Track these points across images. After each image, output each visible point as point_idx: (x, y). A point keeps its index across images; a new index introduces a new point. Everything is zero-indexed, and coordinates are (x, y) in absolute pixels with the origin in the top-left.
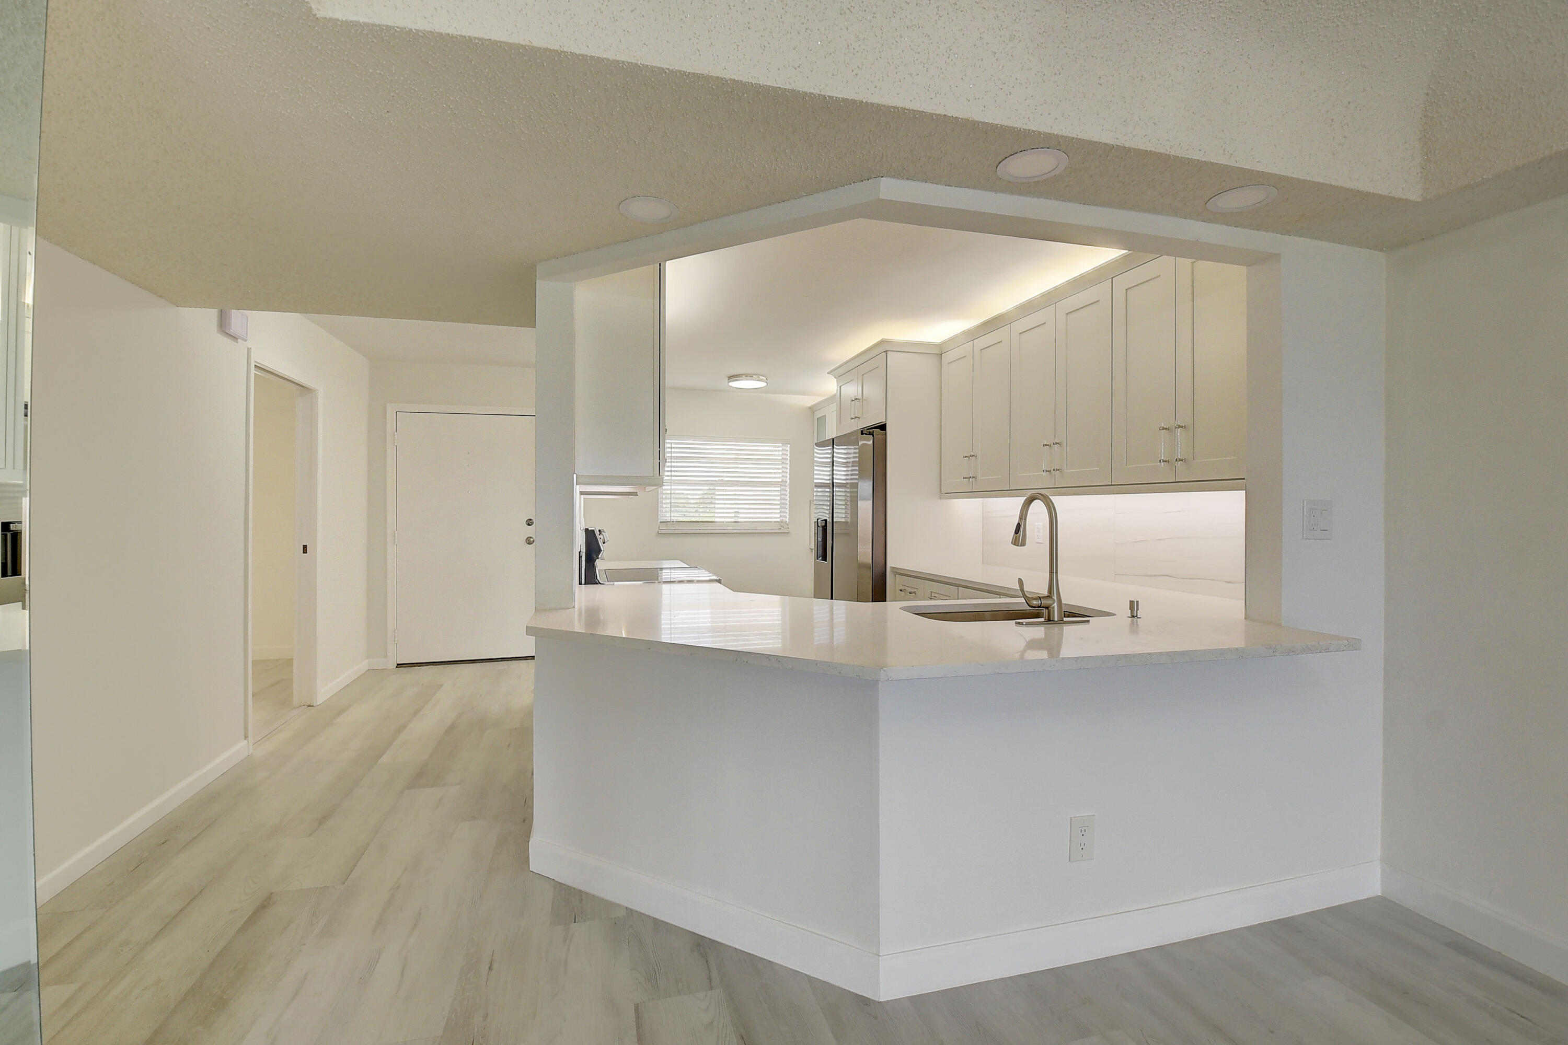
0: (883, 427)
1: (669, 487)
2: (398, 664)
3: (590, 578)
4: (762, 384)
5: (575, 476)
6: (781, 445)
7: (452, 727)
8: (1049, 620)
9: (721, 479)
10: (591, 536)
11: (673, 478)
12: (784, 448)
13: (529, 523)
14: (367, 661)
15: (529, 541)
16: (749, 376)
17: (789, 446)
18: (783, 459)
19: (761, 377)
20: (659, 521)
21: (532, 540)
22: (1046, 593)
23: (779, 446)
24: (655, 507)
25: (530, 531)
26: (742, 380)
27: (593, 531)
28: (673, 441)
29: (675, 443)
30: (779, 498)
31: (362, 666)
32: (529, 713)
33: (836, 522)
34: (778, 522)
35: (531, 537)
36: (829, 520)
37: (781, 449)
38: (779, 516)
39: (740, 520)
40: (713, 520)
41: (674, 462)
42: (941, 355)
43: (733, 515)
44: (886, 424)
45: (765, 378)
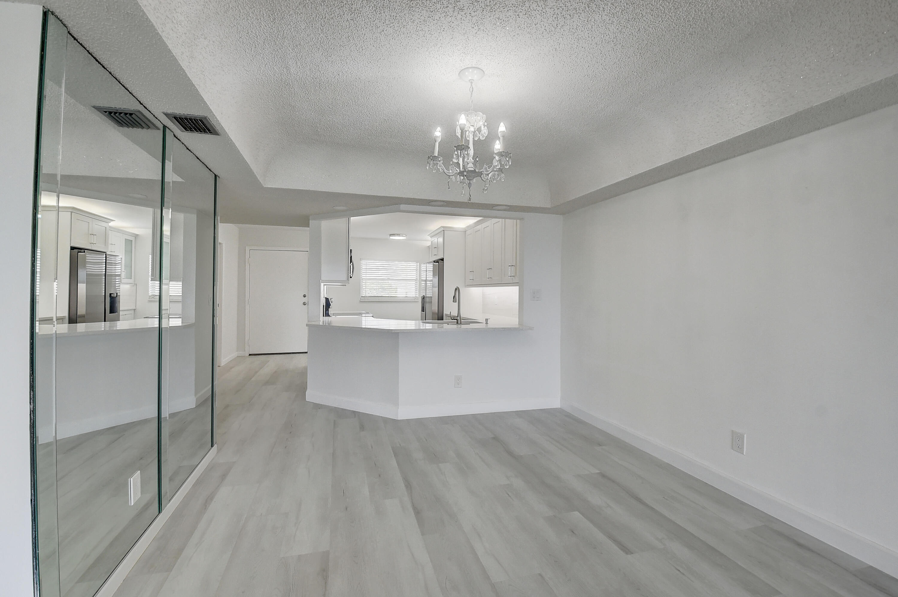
0: (442, 260)
1: (365, 281)
2: (250, 354)
3: (327, 314)
4: (405, 238)
5: (321, 280)
6: (415, 263)
7: (275, 372)
8: (457, 323)
9: (388, 278)
10: (327, 300)
11: (367, 277)
12: (417, 264)
13: (305, 296)
14: (237, 353)
15: (304, 304)
16: (398, 235)
17: (418, 263)
18: (416, 269)
19: (404, 235)
20: (361, 296)
21: (305, 303)
22: (457, 316)
23: (415, 264)
24: (358, 289)
25: (305, 300)
26: (395, 236)
27: (328, 298)
28: (367, 261)
29: (368, 262)
30: (414, 286)
31: (235, 354)
32: (306, 368)
33: (427, 297)
34: (414, 297)
35: (305, 302)
36: (425, 296)
37: (415, 265)
38: (414, 294)
39: (408, 296)
40: (396, 296)
41: (367, 270)
42: (466, 232)
43: (405, 294)
44: (443, 259)
45: (405, 236)
